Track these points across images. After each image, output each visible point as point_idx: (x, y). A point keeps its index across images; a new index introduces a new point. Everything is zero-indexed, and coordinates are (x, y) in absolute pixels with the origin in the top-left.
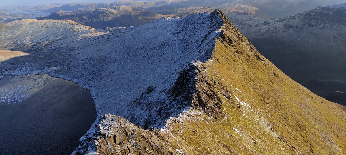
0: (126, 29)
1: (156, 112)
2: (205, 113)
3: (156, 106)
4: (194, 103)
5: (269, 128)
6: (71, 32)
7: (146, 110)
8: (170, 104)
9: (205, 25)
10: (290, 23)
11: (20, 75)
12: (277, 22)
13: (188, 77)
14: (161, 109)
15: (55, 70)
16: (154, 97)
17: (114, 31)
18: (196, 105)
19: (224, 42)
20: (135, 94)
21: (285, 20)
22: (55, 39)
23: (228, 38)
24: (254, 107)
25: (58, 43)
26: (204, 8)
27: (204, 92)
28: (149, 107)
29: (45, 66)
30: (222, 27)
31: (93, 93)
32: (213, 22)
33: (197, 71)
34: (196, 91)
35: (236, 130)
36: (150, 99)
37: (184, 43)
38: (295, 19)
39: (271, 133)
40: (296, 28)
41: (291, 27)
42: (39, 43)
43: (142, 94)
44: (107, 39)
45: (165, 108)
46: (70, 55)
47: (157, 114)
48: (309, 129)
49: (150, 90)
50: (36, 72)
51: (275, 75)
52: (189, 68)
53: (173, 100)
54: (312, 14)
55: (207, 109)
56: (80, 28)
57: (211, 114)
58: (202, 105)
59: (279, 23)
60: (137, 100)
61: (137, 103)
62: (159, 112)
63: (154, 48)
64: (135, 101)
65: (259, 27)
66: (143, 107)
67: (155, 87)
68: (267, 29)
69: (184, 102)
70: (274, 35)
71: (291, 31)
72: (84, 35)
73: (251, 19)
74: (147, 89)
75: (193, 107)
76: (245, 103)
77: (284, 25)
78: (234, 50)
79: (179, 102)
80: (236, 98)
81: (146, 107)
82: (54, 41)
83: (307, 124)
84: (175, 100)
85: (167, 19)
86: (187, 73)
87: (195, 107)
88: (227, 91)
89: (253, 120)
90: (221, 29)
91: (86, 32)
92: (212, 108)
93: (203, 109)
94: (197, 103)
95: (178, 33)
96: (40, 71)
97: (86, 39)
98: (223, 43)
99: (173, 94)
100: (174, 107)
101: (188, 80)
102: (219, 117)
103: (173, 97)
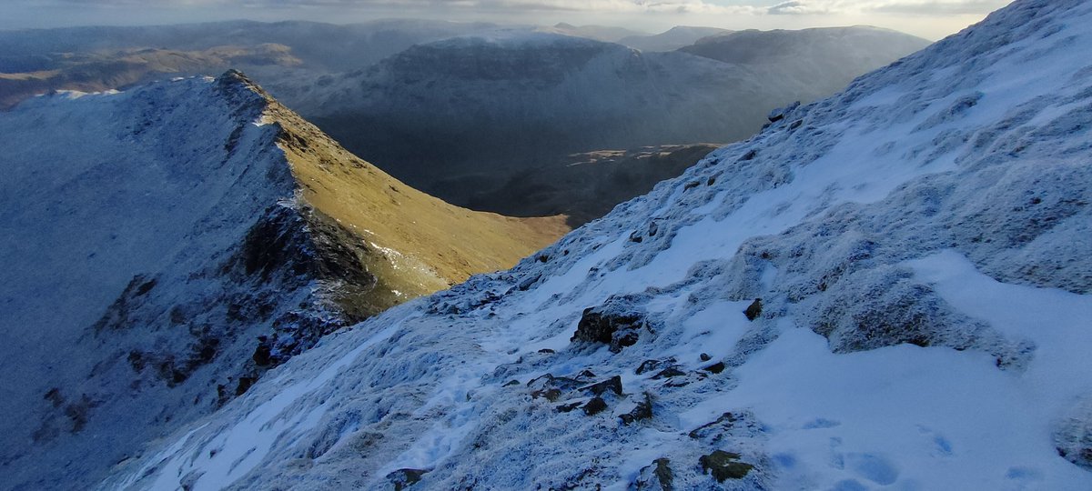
1: (224, 318)
2: (346, 282)
4: (323, 272)
5: (432, 274)
8: (255, 291)
9: (213, 109)
10: (371, 80)
12: (346, 77)
13: (282, 233)
14: (235, 307)
16: (172, 295)
19: (292, 146)
21: (359, 73)
23: (296, 136)
24: (403, 251)
26: (149, 51)
27: (329, 249)
28: (178, 319)
30: (265, 113)
34: (317, 250)
35: (396, 292)
36: (164, 302)
38: (378, 71)
39: (438, 281)
40: (386, 88)
43: (120, 301)
45: (245, 303)
47: (227, 320)
48: (471, 262)
49: (144, 286)
51: (393, 189)
52: (276, 215)
53: (261, 282)
54: (406, 59)
55: (347, 274)
58: (337, 271)
59: (351, 81)
60: (105, 318)
62: (233, 316)
64: (103, 323)
65: (312, 91)
67: (158, 275)
68: (330, 94)
70: (349, 106)
71: (378, 94)
73: (288, 74)
74: (131, 286)
75: (322, 278)
76: (390, 249)
77: (362, 85)
78: (316, 159)
79: (284, 281)
80: (374, 245)
83: (466, 255)
84: (267, 279)
86: (276, 226)
87: (327, 278)
88: (358, 239)
89: (409, 270)
90: (265, 117)
92: (353, 271)
93: (341, 276)
94: (327, 270)
98: (293, 150)
99: (251, 270)
100: (275, 292)
101: (285, 238)
102: (367, 281)
103: (257, 277)
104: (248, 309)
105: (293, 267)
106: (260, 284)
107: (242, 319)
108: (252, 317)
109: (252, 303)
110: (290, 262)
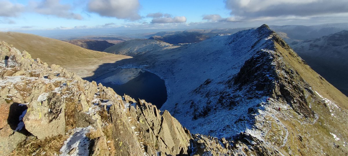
0: (191, 44)
1: (217, 101)
2: (292, 108)
3: (215, 94)
4: (276, 93)
6: (159, 46)
7: (205, 98)
8: (233, 93)
9: (253, 36)
10: (316, 43)
11: (126, 69)
12: (304, 42)
13: (258, 65)
14: (222, 98)
15: (146, 66)
16: (211, 87)
17: (184, 45)
18: (278, 96)
19: (277, 43)
20: (196, 85)
21: (310, 41)
22: (150, 50)
24: (340, 106)
25: (151, 52)
27: (285, 80)
28: (208, 95)
29: (140, 64)
30: (270, 36)
31: (166, 82)
32: (262, 33)
33: (271, 57)
34: (277, 78)
35: (335, 136)
36: (208, 89)
37: (235, 49)
38: (320, 40)
40: (321, 47)
41: (316, 46)
42: (141, 53)
43: (201, 85)
44: (179, 49)
45: (227, 97)
46: (156, 59)
47: (217, 102)
49: (208, 82)
50: (135, 67)
52: (258, 56)
55: (294, 103)
56: (163, 44)
57: (301, 110)
58: (287, 97)
59: (305, 44)
60: (197, 89)
61: (197, 92)
62: (220, 101)
63: (211, 54)
64: (195, 90)
66: (202, 95)
67: (212, 80)
68: (295, 47)
69: (257, 92)
70: (301, 52)
71: (316, 49)
72: (165, 48)
74: (205, 82)
75: (274, 98)
76: (329, 101)
77: (310, 45)
78: (287, 52)
79: (248, 91)
81: (205, 95)
82: (148, 52)
84: (240, 89)
85: (221, 36)
86: (256, 61)
87: (278, 99)
88: (306, 84)
90: (270, 37)
91: (167, 46)
93: (289, 102)
94: (280, 93)
95: (230, 44)
96: (137, 67)
97: (167, 50)
99: (235, 83)
100: (241, 96)
101: (258, 69)
102: (309, 114)
103: (237, 87)
104: (226, 100)
105: (256, 85)
106: (236, 90)
107: (222, 104)
108: (226, 105)
109: (229, 98)
110: (255, 82)
